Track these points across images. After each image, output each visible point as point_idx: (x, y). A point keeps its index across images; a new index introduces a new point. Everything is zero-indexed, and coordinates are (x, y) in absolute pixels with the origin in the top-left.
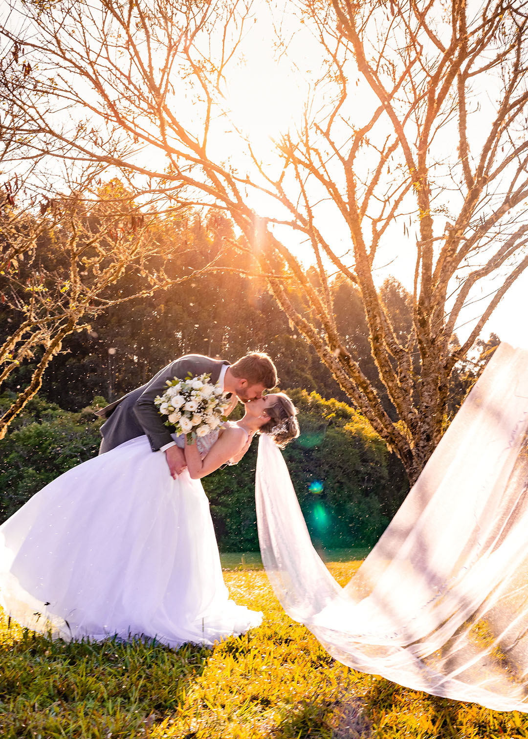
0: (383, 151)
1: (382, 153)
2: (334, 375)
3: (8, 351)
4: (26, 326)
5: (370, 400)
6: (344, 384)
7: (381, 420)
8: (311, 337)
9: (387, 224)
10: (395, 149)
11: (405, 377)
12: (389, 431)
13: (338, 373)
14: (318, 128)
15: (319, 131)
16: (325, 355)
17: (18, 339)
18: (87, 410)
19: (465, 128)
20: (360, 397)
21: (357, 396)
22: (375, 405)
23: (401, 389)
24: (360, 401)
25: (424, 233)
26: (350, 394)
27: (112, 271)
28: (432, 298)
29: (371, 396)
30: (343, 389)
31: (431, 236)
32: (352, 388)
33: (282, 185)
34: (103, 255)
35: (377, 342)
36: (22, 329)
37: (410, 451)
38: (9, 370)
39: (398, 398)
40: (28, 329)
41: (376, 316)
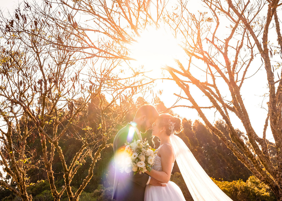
0: (237, 49)
1: (236, 49)
2: (234, 153)
3: (77, 160)
4: (84, 147)
5: (254, 163)
6: (240, 157)
7: (260, 173)
8: (220, 136)
9: (242, 82)
10: (242, 47)
11: (265, 151)
12: (265, 177)
13: (236, 152)
14: (208, 40)
15: (208, 42)
16: (228, 144)
17: (80, 154)
18: (96, 191)
19: (280, 30)
20: (248, 163)
21: (246, 162)
22: (257, 165)
23: (265, 157)
24: (249, 164)
25: (270, 80)
26: (243, 162)
28: (278, 111)
29: (255, 161)
30: (239, 160)
31: (273, 81)
32: (244, 159)
33: (190, 71)
34: (113, 111)
35: (251, 136)
36: (83, 148)
37: (277, 187)
38: (77, 169)
39: (264, 161)
40: (85, 148)
41: (248, 124)
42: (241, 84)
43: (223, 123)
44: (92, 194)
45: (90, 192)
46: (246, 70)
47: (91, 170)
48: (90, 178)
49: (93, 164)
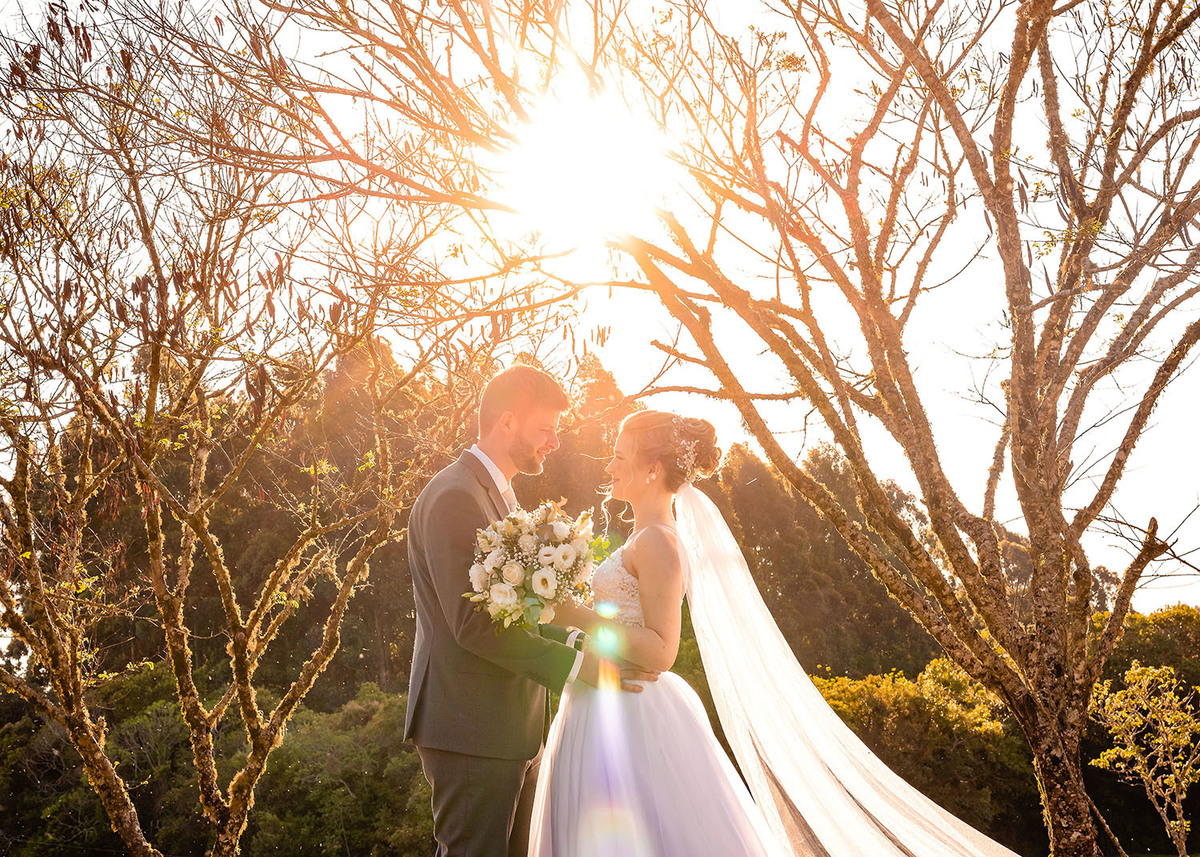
0: (894, 175)
1: (892, 178)
2: (873, 572)
3: (279, 586)
4: (308, 537)
5: (948, 610)
6: (895, 587)
7: (971, 646)
8: (823, 507)
9: (912, 303)
10: (913, 168)
11: (991, 566)
12: (987, 663)
13: (882, 568)
14: (784, 138)
15: (787, 146)
16: (853, 537)
17: (293, 563)
18: (353, 706)
19: (1057, 107)
20: (925, 608)
21: (919, 606)
22: (959, 617)
23: (990, 587)
24: (927, 614)
25: (1016, 296)
26: (906, 604)
27: (442, 429)
28: (1041, 414)
29: (950, 602)
30: (892, 596)
31: (1029, 303)
32: (909, 592)
33: (714, 257)
34: (421, 405)
35: (938, 506)
36: (301, 544)
37: (1029, 699)
38: (278, 623)
39: (987, 604)
40: (312, 542)
41: (931, 460)
42: (907, 312)
43: (835, 456)
44: (337, 717)
45: (330, 712)
46: (927, 258)
47: (333, 626)
48: (328, 654)
49: (341, 603)
